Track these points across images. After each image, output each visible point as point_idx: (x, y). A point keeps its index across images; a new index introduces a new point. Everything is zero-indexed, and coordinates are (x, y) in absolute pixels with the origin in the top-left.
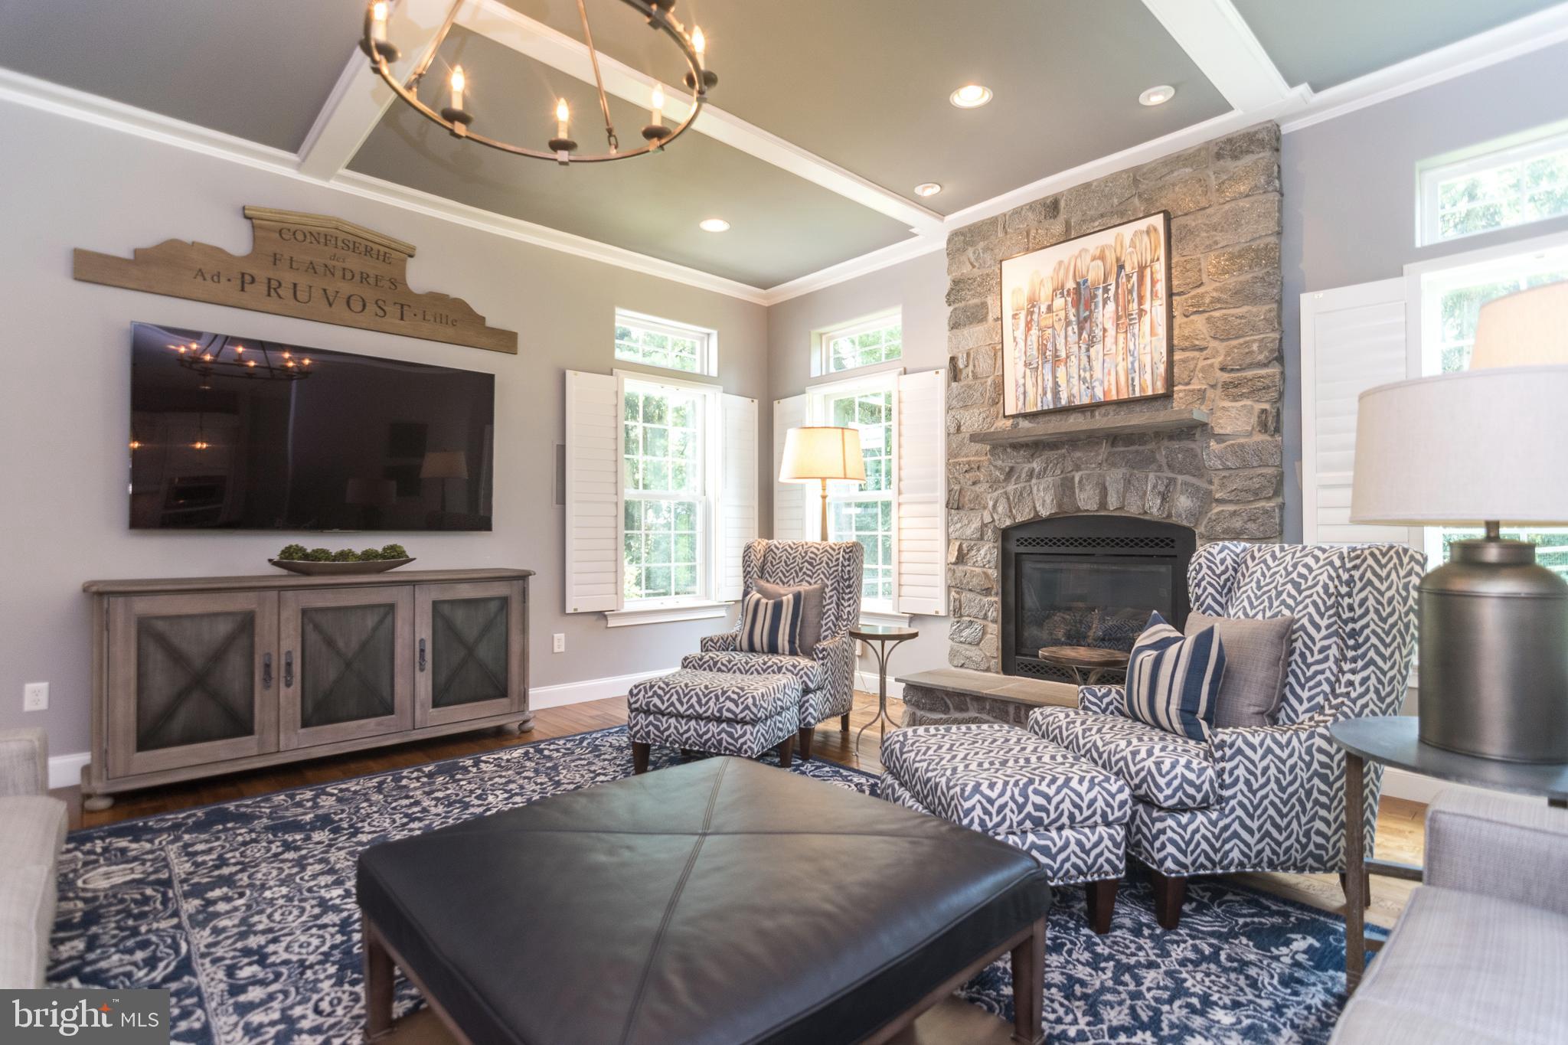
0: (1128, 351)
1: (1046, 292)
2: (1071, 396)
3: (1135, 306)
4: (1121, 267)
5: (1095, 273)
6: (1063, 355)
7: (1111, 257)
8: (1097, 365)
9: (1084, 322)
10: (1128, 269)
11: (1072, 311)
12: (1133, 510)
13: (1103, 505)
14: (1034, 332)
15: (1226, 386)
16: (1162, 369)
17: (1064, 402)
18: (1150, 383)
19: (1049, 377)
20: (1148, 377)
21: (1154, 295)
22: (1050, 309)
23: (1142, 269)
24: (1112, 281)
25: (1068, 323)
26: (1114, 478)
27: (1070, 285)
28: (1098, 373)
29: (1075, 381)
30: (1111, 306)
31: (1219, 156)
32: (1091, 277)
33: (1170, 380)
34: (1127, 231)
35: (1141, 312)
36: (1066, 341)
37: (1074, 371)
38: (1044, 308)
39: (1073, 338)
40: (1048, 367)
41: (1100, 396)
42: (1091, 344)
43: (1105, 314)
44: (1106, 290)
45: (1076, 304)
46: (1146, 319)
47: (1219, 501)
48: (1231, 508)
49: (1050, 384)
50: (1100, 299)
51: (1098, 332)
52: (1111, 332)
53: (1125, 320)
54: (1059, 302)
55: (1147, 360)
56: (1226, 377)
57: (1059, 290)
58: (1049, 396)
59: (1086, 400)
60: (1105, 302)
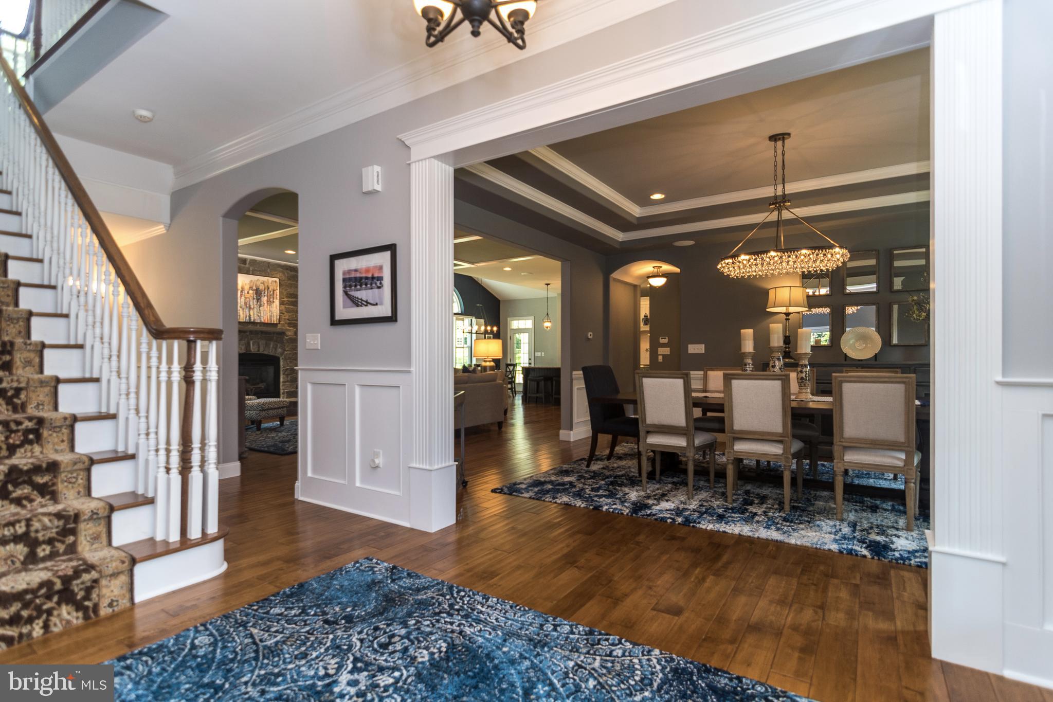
0: (270, 311)
1: (247, 287)
2: (254, 319)
3: (272, 299)
4: (268, 288)
5: (261, 287)
6: (252, 307)
7: (266, 285)
8: (262, 312)
9: (259, 300)
10: (270, 289)
11: (255, 296)
12: (266, 353)
13: (259, 351)
14: (243, 298)
15: (289, 324)
16: (278, 317)
17: (252, 321)
18: (275, 320)
19: (248, 312)
20: (275, 318)
21: (276, 298)
22: (248, 293)
23: (274, 291)
24: (266, 291)
25: (254, 299)
26: (262, 343)
27: (254, 288)
28: (262, 315)
29: (256, 315)
30: (266, 298)
31: (287, 269)
32: (261, 288)
33: (279, 321)
34: (271, 279)
35: (273, 302)
36: (253, 303)
37: (255, 313)
38: (246, 292)
39: (255, 303)
40: (247, 310)
41: (263, 321)
42: (260, 306)
43: (264, 299)
44: (264, 293)
45: (256, 293)
46: (275, 304)
47: (287, 351)
48: (289, 352)
49: (248, 315)
50: (263, 294)
51: (262, 303)
52: (266, 305)
53: (270, 302)
54: (251, 292)
55: (275, 314)
56: (288, 321)
57: (251, 288)
58: (248, 318)
59: (259, 321)
60: (264, 296)
